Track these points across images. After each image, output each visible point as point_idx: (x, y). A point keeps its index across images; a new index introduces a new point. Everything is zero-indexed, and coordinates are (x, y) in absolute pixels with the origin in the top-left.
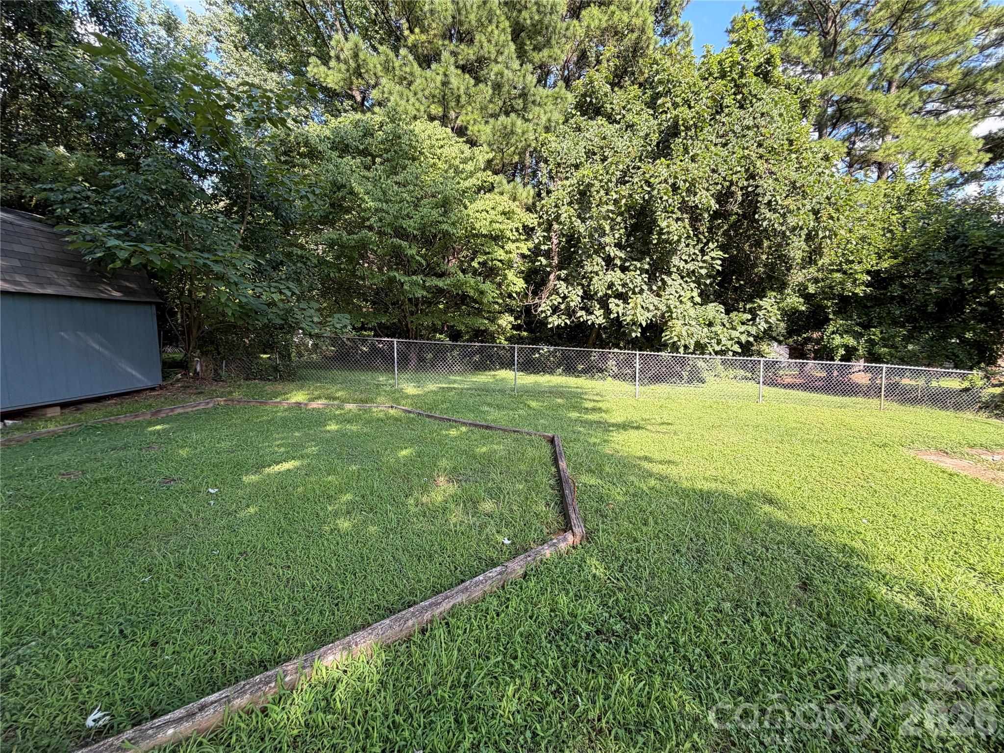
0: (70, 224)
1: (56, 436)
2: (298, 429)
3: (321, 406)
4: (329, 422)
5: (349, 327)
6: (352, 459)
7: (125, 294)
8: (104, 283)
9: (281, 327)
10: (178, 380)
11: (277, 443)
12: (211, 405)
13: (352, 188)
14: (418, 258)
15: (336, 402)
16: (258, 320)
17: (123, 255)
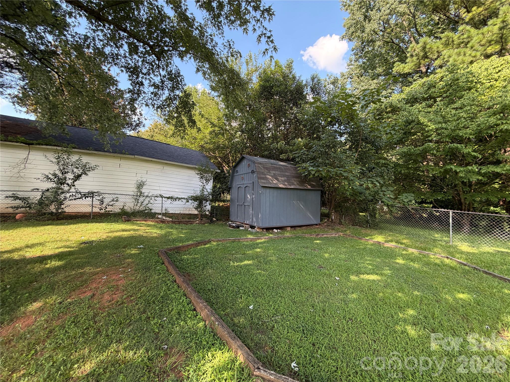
0: (299, 164)
1: (289, 238)
2: (379, 257)
3: (393, 247)
4: (398, 258)
5: (413, 202)
6: (416, 287)
7: (312, 187)
8: (306, 183)
9: (372, 201)
10: (325, 222)
11: (368, 262)
12: (337, 235)
13: (419, 121)
14: (473, 154)
15: (403, 246)
16: (361, 197)
17: (313, 173)
